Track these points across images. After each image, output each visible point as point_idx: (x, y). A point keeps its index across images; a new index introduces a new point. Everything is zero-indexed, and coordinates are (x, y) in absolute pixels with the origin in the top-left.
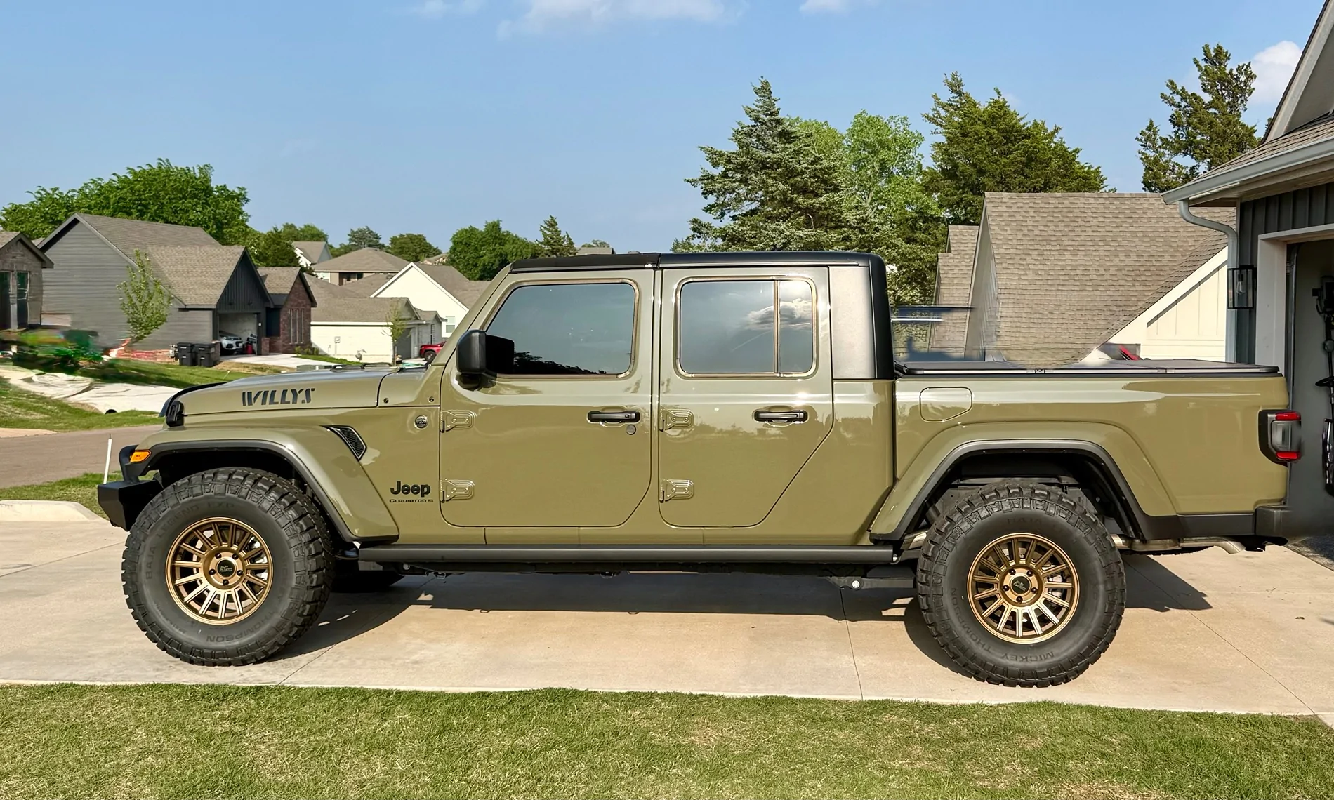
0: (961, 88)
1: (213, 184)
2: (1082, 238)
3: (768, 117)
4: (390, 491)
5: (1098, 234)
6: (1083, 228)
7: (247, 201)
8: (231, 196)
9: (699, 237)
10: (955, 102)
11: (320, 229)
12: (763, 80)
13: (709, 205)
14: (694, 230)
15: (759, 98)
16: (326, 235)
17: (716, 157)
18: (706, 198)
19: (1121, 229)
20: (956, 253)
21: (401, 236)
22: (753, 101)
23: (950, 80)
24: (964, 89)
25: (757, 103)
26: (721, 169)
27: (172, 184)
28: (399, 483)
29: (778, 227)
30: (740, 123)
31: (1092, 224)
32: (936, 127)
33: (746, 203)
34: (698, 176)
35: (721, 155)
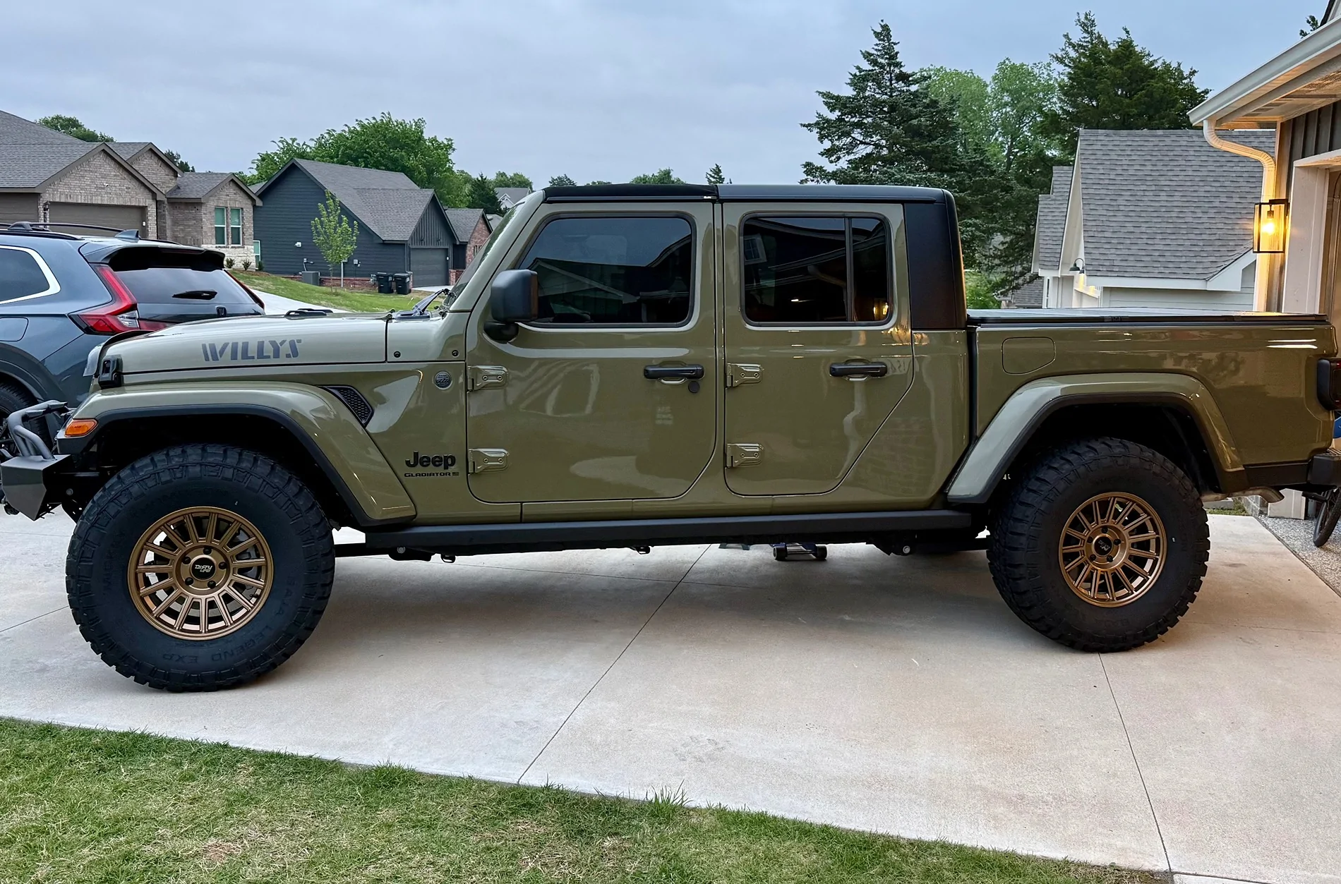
0: (1094, 28)
1: (426, 136)
2: (1181, 178)
3: (887, 61)
4: (405, 463)
5: (1199, 174)
6: (1184, 168)
7: (454, 150)
8: (439, 147)
9: (812, 181)
10: (1086, 42)
11: (526, 177)
12: (883, 24)
13: (825, 150)
14: (807, 173)
15: (878, 43)
16: (531, 183)
17: (834, 102)
18: (822, 142)
19: (1225, 169)
20: (1058, 194)
21: (594, 183)
22: (871, 44)
23: (1083, 19)
24: (1096, 30)
25: (876, 47)
26: (837, 113)
27: (390, 135)
28: (416, 455)
29: (889, 170)
30: (858, 68)
31: (1193, 163)
32: (1064, 68)
33: (862, 146)
34: (814, 120)
35: (838, 98)
